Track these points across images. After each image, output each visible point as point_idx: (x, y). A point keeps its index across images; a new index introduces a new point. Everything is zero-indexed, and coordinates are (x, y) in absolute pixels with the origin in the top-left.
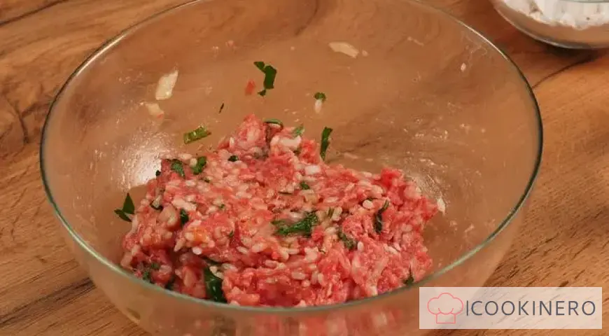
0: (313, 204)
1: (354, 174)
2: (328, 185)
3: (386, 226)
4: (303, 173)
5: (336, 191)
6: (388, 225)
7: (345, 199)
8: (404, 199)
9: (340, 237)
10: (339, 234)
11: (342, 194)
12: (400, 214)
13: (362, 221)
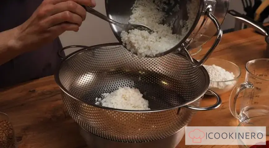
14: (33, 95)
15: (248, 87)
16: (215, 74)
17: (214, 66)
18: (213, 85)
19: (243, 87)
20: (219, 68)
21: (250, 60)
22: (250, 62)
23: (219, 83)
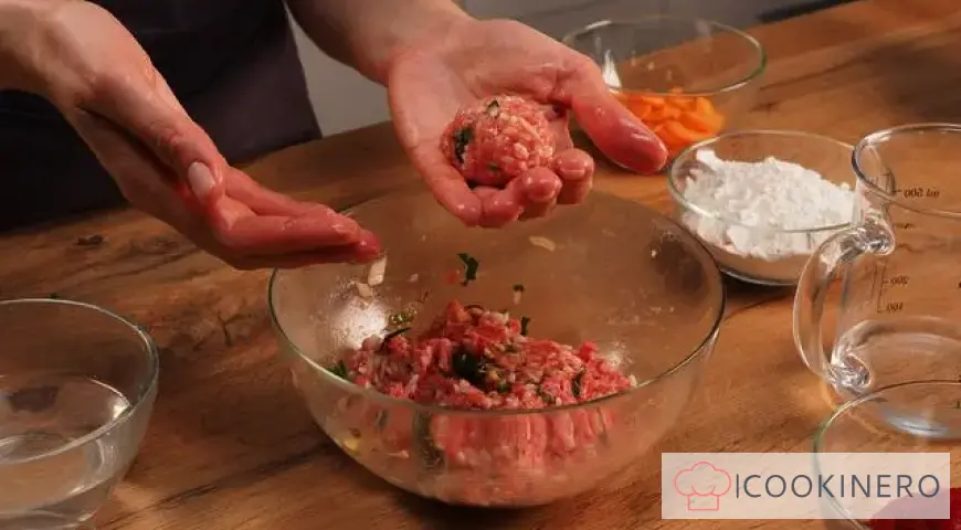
0: (518, 366)
1: (556, 345)
2: (532, 353)
3: (584, 391)
4: (512, 340)
5: (539, 358)
6: (585, 391)
7: (547, 365)
8: (601, 372)
9: (539, 393)
10: (538, 390)
11: (544, 360)
12: (597, 383)
13: (561, 383)
14: (92, 256)
15: (869, 248)
16: (789, 198)
17: (771, 160)
18: (788, 246)
19: (849, 249)
20: (797, 170)
21: (870, 133)
22: (871, 138)
23: (812, 234)
